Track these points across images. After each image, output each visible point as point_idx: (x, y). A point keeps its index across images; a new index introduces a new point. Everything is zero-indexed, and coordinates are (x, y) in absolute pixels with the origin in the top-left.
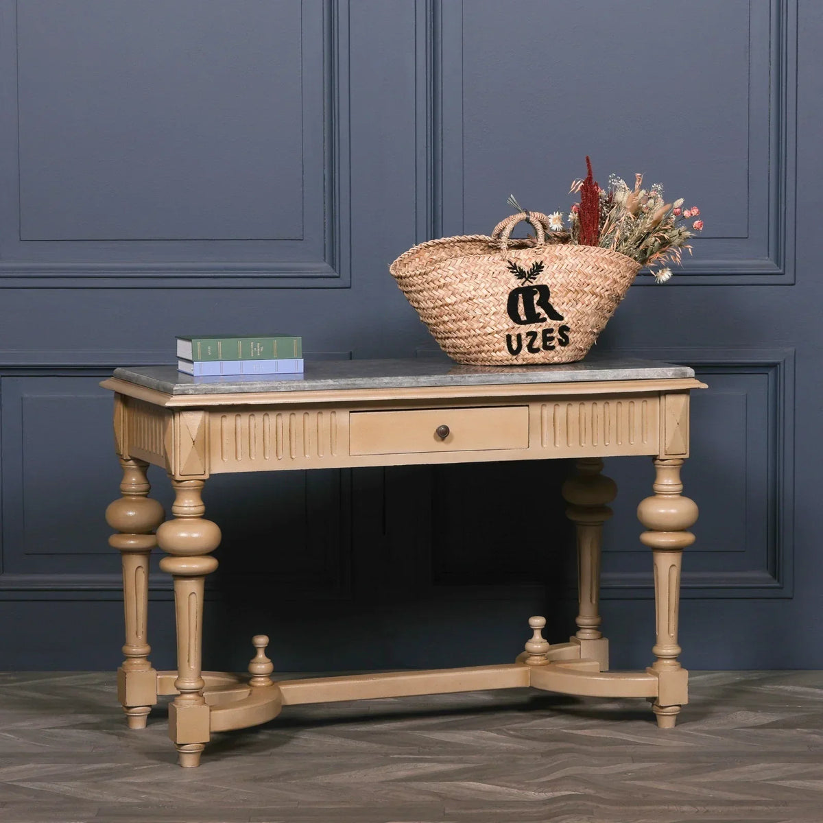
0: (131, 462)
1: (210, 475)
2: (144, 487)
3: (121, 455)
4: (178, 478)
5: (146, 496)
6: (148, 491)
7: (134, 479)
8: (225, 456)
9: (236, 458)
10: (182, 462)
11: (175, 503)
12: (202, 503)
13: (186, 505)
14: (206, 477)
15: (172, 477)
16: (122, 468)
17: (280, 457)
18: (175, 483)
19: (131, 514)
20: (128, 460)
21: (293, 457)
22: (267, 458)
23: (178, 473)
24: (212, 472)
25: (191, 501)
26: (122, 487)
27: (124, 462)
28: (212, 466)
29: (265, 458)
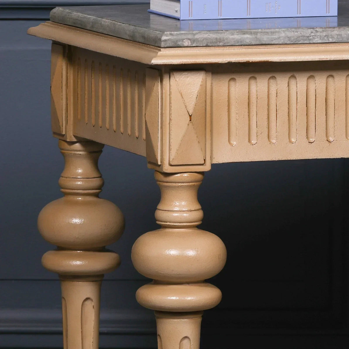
0: (77, 146)
1: (213, 165)
2: (96, 182)
3: (63, 135)
4: (167, 169)
5: (97, 195)
6: (100, 188)
7: (80, 171)
8: (233, 138)
9: (249, 141)
10: (172, 147)
11: (160, 206)
12: (198, 206)
13: (177, 209)
14: (207, 168)
15: (157, 168)
16: (63, 154)
17: (312, 140)
18: (161, 177)
19: (76, 221)
20: (73, 143)
21: (331, 139)
22: (293, 140)
23: (166, 162)
24: (215, 162)
25: (183, 203)
26: (63, 181)
27: (66, 146)
28: (214, 153)
29: (290, 142)
